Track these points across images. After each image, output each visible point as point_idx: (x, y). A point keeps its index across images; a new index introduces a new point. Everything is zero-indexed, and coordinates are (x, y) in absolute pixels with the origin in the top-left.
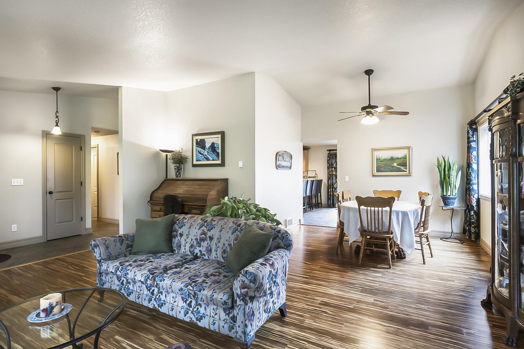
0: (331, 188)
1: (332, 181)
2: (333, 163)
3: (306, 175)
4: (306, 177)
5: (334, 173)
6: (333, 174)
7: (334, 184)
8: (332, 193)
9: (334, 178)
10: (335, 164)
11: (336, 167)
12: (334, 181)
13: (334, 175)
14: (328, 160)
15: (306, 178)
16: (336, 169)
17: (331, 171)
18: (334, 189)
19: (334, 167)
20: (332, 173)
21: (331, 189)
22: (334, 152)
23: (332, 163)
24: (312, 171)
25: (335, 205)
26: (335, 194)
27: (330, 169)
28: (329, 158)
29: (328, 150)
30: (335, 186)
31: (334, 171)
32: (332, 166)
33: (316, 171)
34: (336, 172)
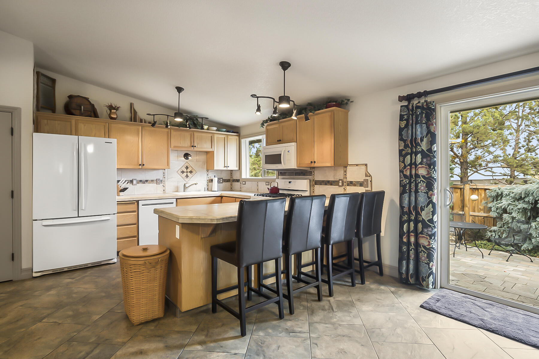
0: (409, 221)
1: (413, 198)
2: (419, 137)
3: (342, 178)
4: (340, 181)
5: (422, 171)
6: (417, 176)
7: (422, 209)
8: (412, 239)
9: (422, 187)
10: (425, 139)
11: (430, 150)
12: (422, 199)
13: (423, 177)
14: (401, 130)
15: (340, 184)
16: (429, 156)
17: (411, 165)
18: (420, 225)
19: (422, 152)
20: (413, 172)
21: (412, 224)
22: (422, 100)
23: (416, 138)
24: (357, 165)
25: (424, 280)
26: (423, 241)
27: (409, 156)
28: (404, 123)
29: (401, 99)
30: (424, 215)
31: (421, 163)
32: (416, 147)
33: (366, 165)
34: (429, 169)
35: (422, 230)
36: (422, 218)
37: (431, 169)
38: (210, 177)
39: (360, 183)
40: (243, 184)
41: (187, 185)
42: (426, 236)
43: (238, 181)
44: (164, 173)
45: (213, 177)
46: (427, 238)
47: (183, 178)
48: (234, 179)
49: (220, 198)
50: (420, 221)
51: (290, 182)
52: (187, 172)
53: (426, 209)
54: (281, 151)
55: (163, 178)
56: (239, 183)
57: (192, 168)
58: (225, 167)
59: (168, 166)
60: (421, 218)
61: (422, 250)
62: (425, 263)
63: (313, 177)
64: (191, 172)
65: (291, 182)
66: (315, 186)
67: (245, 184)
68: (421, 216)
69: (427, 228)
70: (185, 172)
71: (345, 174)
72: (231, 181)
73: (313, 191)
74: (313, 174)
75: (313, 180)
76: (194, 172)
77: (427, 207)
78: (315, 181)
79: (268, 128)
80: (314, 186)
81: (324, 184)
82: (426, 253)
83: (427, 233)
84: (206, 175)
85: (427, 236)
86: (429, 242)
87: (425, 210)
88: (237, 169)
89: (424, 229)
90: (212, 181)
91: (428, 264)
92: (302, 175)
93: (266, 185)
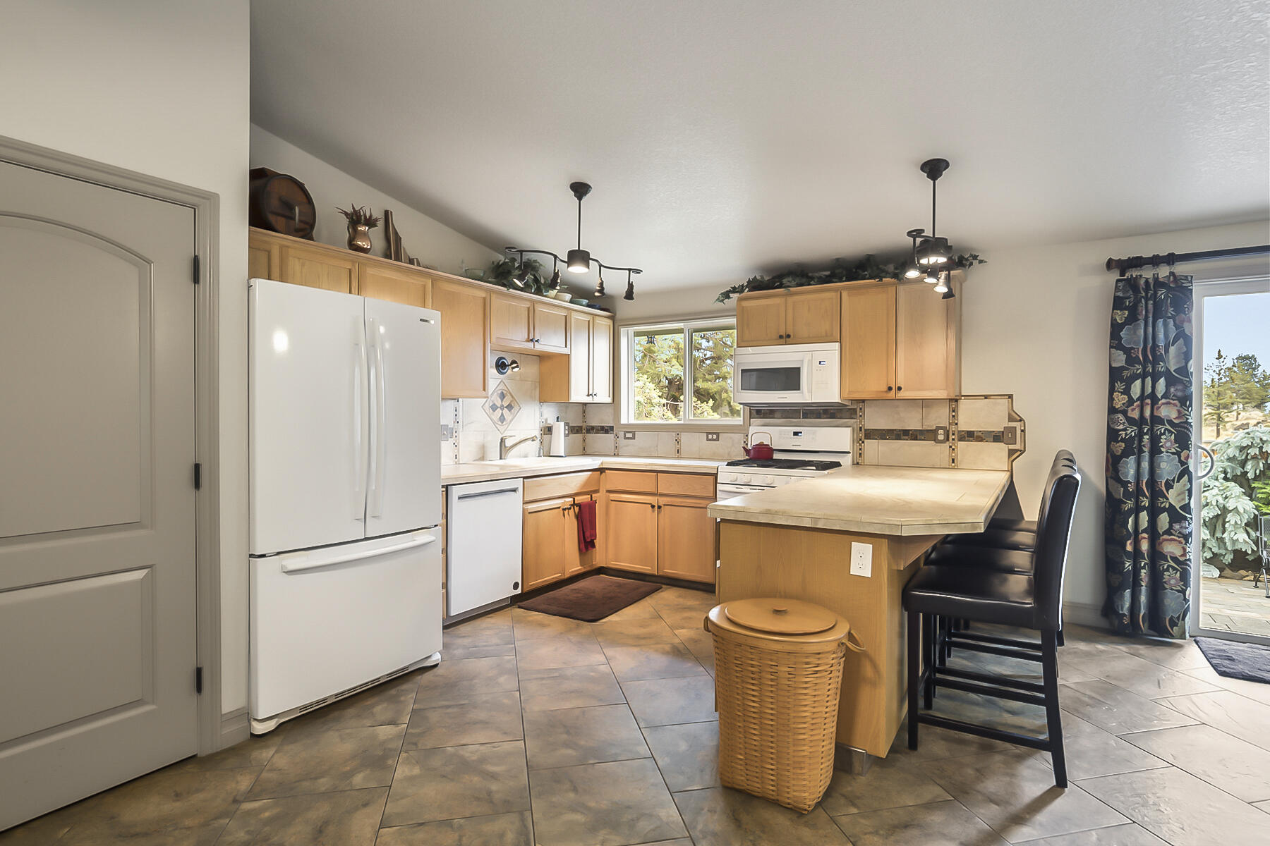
0: (1137, 510)
1: (1145, 465)
2: (1161, 344)
3: (945, 423)
4: (941, 432)
5: (1168, 412)
6: (1156, 420)
7: (1169, 486)
8: (1145, 546)
9: (1167, 442)
10: (1172, 349)
11: (1184, 371)
12: (1167, 467)
13: (1170, 422)
14: (1116, 329)
15: (941, 437)
16: (1181, 382)
17: (1142, 398)
18: (1164, 519)
19: (1167, 374)
20: (1147, 413)
21: (1144, 517)
22: (1163, 272)
23: (1155, 346)
24: (986, 397)
25: (1173, 623)
26: (1171, 548)
27: (1138, 382)
28: (1121, 316)
29: (1110, 264)
30: (1173, 498)
31: (1165, 396)
32: (1155, 363)
33: (1010, 397)
34: (1181, 406)
35: (1171, 527)
36: (1170, 503)
37: (1186, 406)
38: (546, 420)
39: (994, 434)
40: (625, 438)
41: (509, 443)
42: (1177, 538)
43: (607, 430)
44: (456, 411)
45: (552, 421)
46: (1180, 542)
47: (494, 423)
48: (593, 425)
49: (599, 472)
50: (1164, 510)
51: (796, 434)
52: (502, 407)
53: (1175, 485)
54: (802, 361)
55: (454, 422)
56: (610, 436)
57: (512, 397)
58: (588, 395)
59: (484, 390)
60: (1168, 504)
61: (1169, 566)
62: (1177, 590)
63: (861, 422)
64: (510, 407)
65: (801, 433)
66: (866, 441)
67: (633, 438)
68: (1168, 499)
69: (1180, 522)
70: (498, 407)
71: (953, 416)
72: (583, 431)
73: (860, 454)
74: (861, 416)
75: (861, 428)
76: (516, 408)
77: (1178, 481)
78: (865, 430)
79: (745, 304)
80: (863, 442)
81: (894, 437)
82: (1177, 570)
83: (1180, 533)
84: (538, 415)
85: (1179, 537)
86: (1184, 549)
87: (1174, 487)
88: (609, 400)
89: (1174, 524)
90: (549, 430)
91: (1184, 592)
92: (825, 416)
93: (708, 440)
